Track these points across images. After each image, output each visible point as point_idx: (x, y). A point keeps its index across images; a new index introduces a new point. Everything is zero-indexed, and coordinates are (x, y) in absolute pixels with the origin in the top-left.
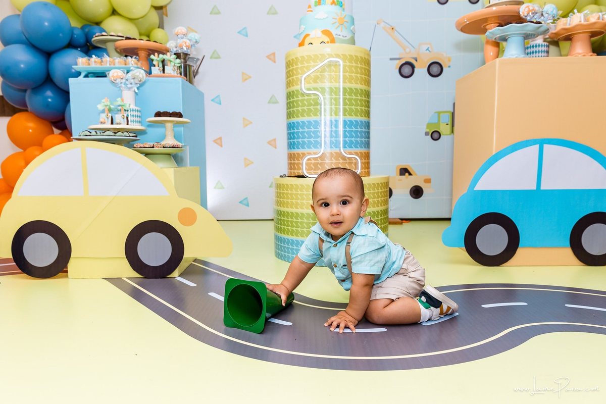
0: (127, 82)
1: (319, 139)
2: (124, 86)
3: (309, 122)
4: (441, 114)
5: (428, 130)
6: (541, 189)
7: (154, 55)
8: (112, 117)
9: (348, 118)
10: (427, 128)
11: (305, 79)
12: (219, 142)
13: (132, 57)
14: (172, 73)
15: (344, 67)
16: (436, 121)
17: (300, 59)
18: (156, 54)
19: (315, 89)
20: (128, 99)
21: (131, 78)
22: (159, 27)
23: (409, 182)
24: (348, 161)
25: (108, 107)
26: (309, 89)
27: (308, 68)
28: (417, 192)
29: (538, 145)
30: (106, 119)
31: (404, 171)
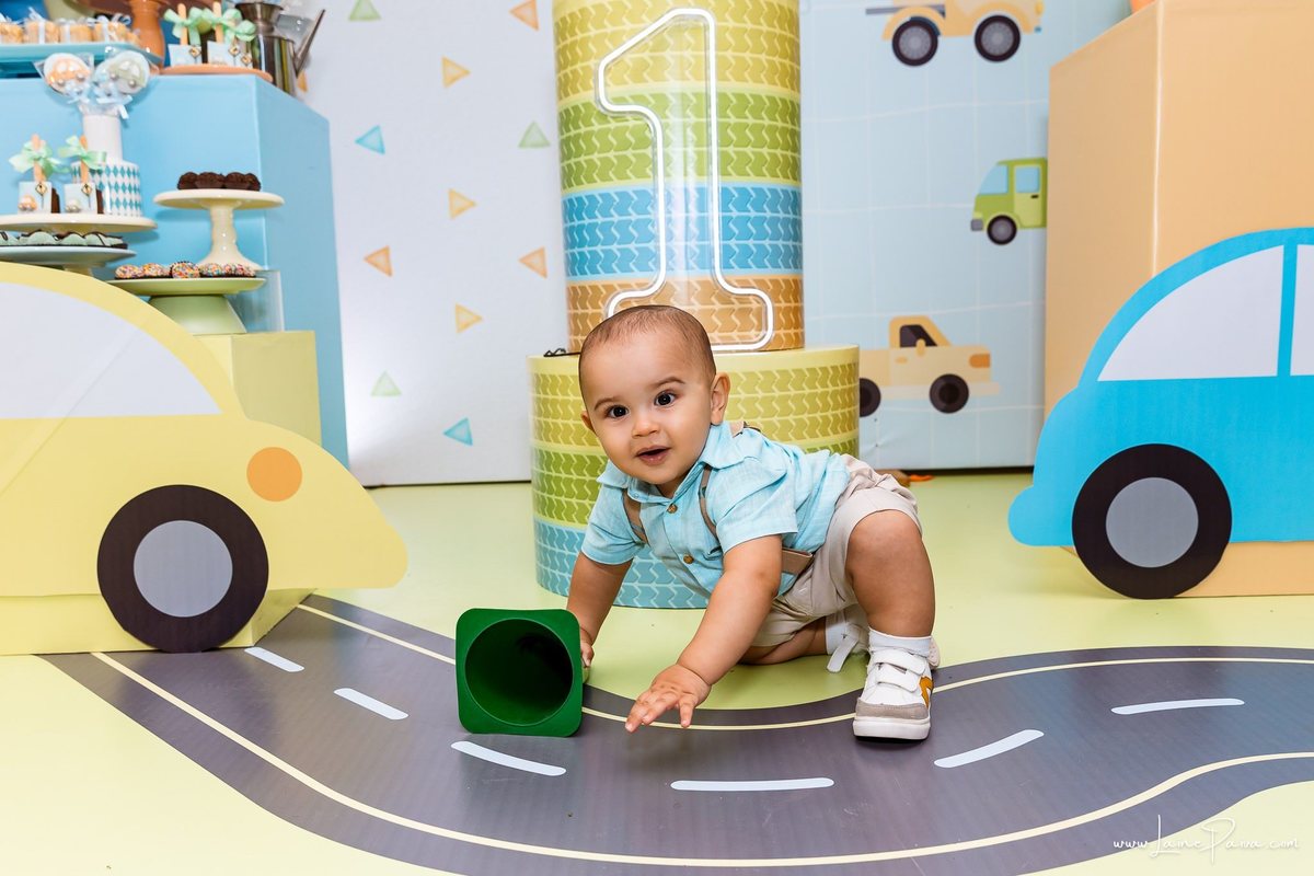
0: (97, 91)
1: (651, 245)
2: (87, 101)
3: (623, 195)
4: (1017, 168)
5: (979, 216)
6: (1293, 373)
7: (176, 11)
8: (54, 191)
9: (736, 181)
10: (977, 209)
11: (607, 70)
12: (381, 260)
13: (110, 17)
14: (229, 61)
15: (720, 31)
16: (1004, 190)
17: (593, 12)
18: (182, 8)
19: (639, 99)
20: (102, 140)
21: (106, 78)
23: (928, 365)
24: (737, 306)
25: (41, 163)
26: (619, 100)
27: (616, 39)
28: (950, 394)
29: (1282, 247)
30: (38, 198)
31: (913, 335)
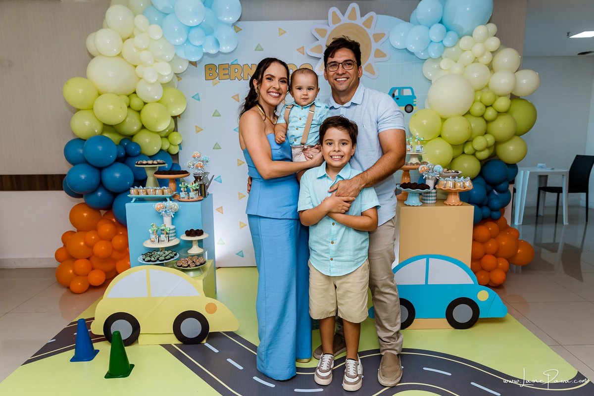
2: (164, 213)
6: (428, 284)
12: (220, 210)
22: (174, 131)
29: (426, 258)
